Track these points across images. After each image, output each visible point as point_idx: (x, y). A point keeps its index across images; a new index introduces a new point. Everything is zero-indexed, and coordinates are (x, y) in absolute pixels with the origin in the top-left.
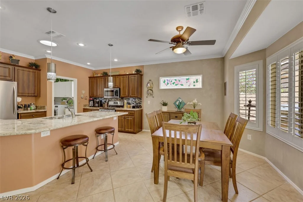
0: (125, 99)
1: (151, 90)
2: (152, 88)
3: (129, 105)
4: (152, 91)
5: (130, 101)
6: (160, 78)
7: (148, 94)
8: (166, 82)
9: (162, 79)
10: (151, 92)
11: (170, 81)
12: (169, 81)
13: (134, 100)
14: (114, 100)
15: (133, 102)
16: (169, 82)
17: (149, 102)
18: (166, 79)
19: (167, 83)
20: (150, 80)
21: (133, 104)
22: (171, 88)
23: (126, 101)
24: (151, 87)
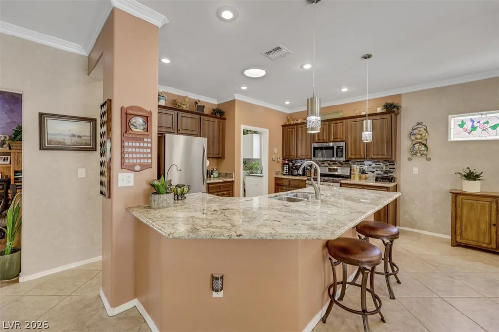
0: (354, 163)
1: (423, 144)
2: (426, 139)
3: (363, 175)
4: (426, 146)
5: (365, 167)
6: (450, 116)
7: (414, 153)
8: (469, 125)
9: (454, 121)
10: (423, 148)
11: (482, 122)
12: (479, 122)
13: (374, 165)
14: (327, 165)
15: (373, 170)
16: (476, 125)
17: (416, 170)
18: (467, 118)
19: (469, 128)
20: (418, 124)
21: (373, 172)
22: (484, 138)
23: (356, 167)
24: (421, 138)
